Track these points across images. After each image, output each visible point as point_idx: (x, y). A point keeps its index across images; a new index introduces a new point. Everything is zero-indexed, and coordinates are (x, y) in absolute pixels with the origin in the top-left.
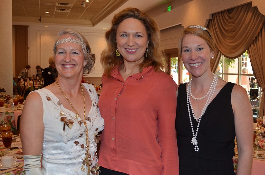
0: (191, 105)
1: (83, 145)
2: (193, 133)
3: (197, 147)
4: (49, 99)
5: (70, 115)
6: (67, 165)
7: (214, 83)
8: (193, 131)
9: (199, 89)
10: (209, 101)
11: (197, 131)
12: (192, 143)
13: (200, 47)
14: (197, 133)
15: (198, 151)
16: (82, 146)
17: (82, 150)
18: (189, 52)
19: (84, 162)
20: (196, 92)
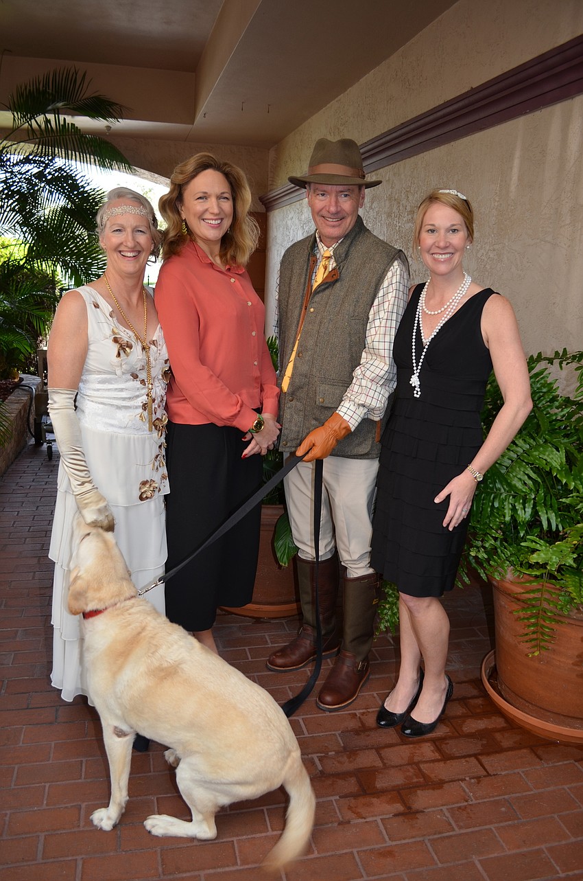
0: (420, 322)
1: (144, 380)
2: (415, 365)
3: (419, 390)
4: (97, 306)
5: (126, 335)
6: (119, 408)
7: (463, 287)
8: (414, 361)
9: (438, 298)
10: (446, 317)
11: (421, 360)
12: (411, 382)
13: (454, 228)
14: (420, 364)
15: (418, 396)
16: (143, 382)
17: (143, 389)
18: (436, 234)
19: (145, 406)
20: (432, 302)
